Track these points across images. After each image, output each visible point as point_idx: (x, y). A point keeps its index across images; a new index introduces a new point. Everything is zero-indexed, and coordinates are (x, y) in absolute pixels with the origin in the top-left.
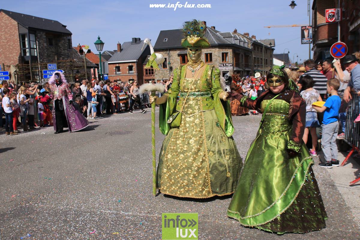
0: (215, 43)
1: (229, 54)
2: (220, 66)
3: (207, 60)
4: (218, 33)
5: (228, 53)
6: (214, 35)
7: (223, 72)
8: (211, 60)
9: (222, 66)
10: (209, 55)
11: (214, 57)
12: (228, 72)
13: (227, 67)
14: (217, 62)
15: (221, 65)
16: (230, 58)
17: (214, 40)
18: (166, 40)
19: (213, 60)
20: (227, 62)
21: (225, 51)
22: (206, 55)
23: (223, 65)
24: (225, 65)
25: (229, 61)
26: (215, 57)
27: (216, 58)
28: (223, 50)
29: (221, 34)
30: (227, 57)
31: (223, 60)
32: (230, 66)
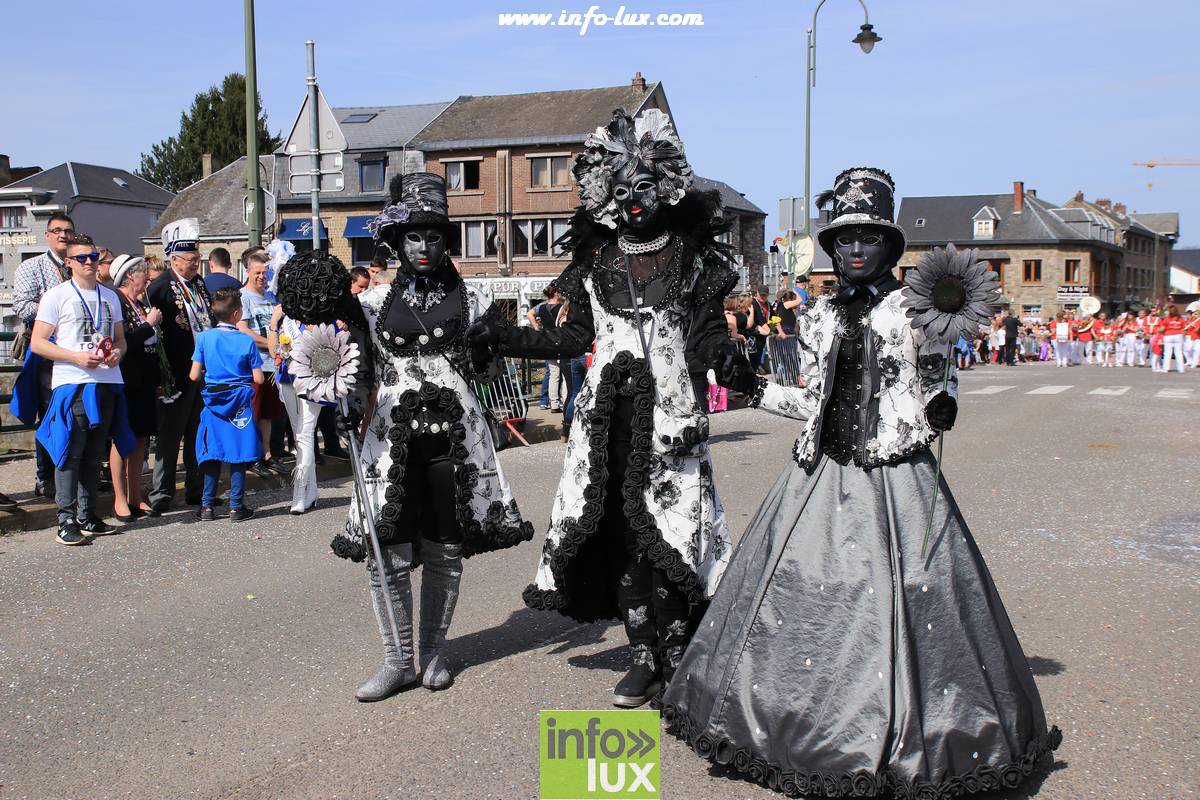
0: (1049, 236)
1: (1082, 263)
2: (1058, 292)
3: (1027, 276)
4: (1050, 210)
5: (1080, 260)
6: (1044, 215)
8: (1038, 276)
9: (1063, 292)
10: (1033, 265)
11: (1045, 269)
13: (1074, 294)
14: (1053, 281)
15: (1063, 289)
16: (1085, 273)
17: (1048, 230)
18: (920, 222)
19: (1043, 276)
20: (1075, 283)
21: (1072, 256)
22: (1027, 265)
23: (1066, 289)
24: (1071, 289)
25: (1081, 281)
26: (1049, 270)
27: (1050, 273)
28: (1070, 253)
29: (1058, 213)
30: (1076, 272)
31: (1068, 278)
32: (1083, 292)
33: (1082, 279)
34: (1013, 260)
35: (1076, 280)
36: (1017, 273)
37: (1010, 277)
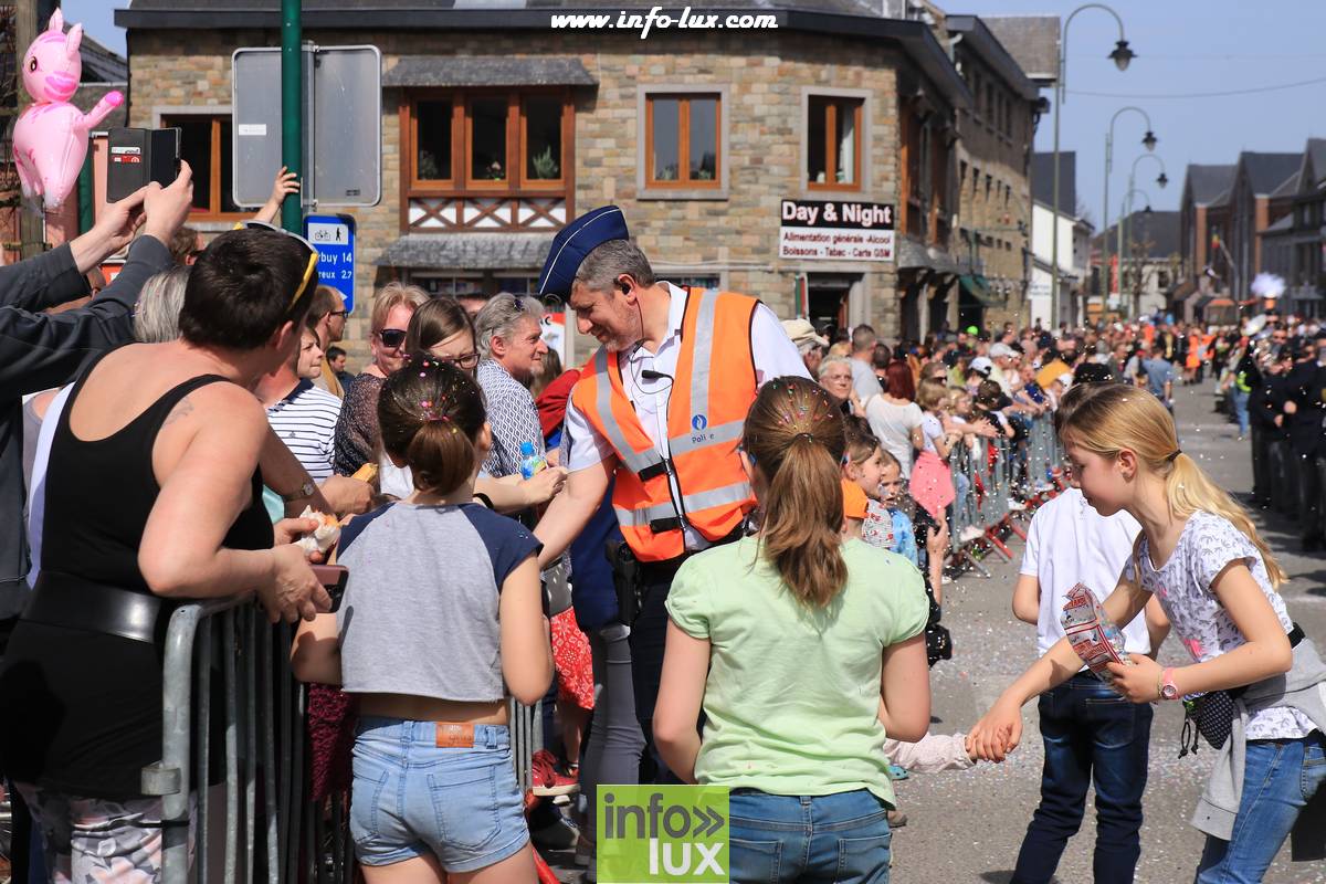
1: (869, 112)
2: (786, 223)
3: (664, 159)
5: (860, 101)
7: (812, 276)
8: (705, 158)
9: (803, 224)
11: (733, 130)
12: (857, 277)
13: (844, 232)
14: (764, 179)
15: (802, 213)
16: (879, 151)
19: (724, 159)
20: (846, 188)
21: (837, 80)
23: (814, 214)
24: (829, 214)
25: (868, 184)
26: (751, 135)
27: (753, 147)
28: (825, 72)
30: (847, 144)
31: (817, 162)
32: (877, 226)
33: (871, 172)
34: (608, 91)
35: (847, 176)
36: (624, 144)
37: (597, 163)
